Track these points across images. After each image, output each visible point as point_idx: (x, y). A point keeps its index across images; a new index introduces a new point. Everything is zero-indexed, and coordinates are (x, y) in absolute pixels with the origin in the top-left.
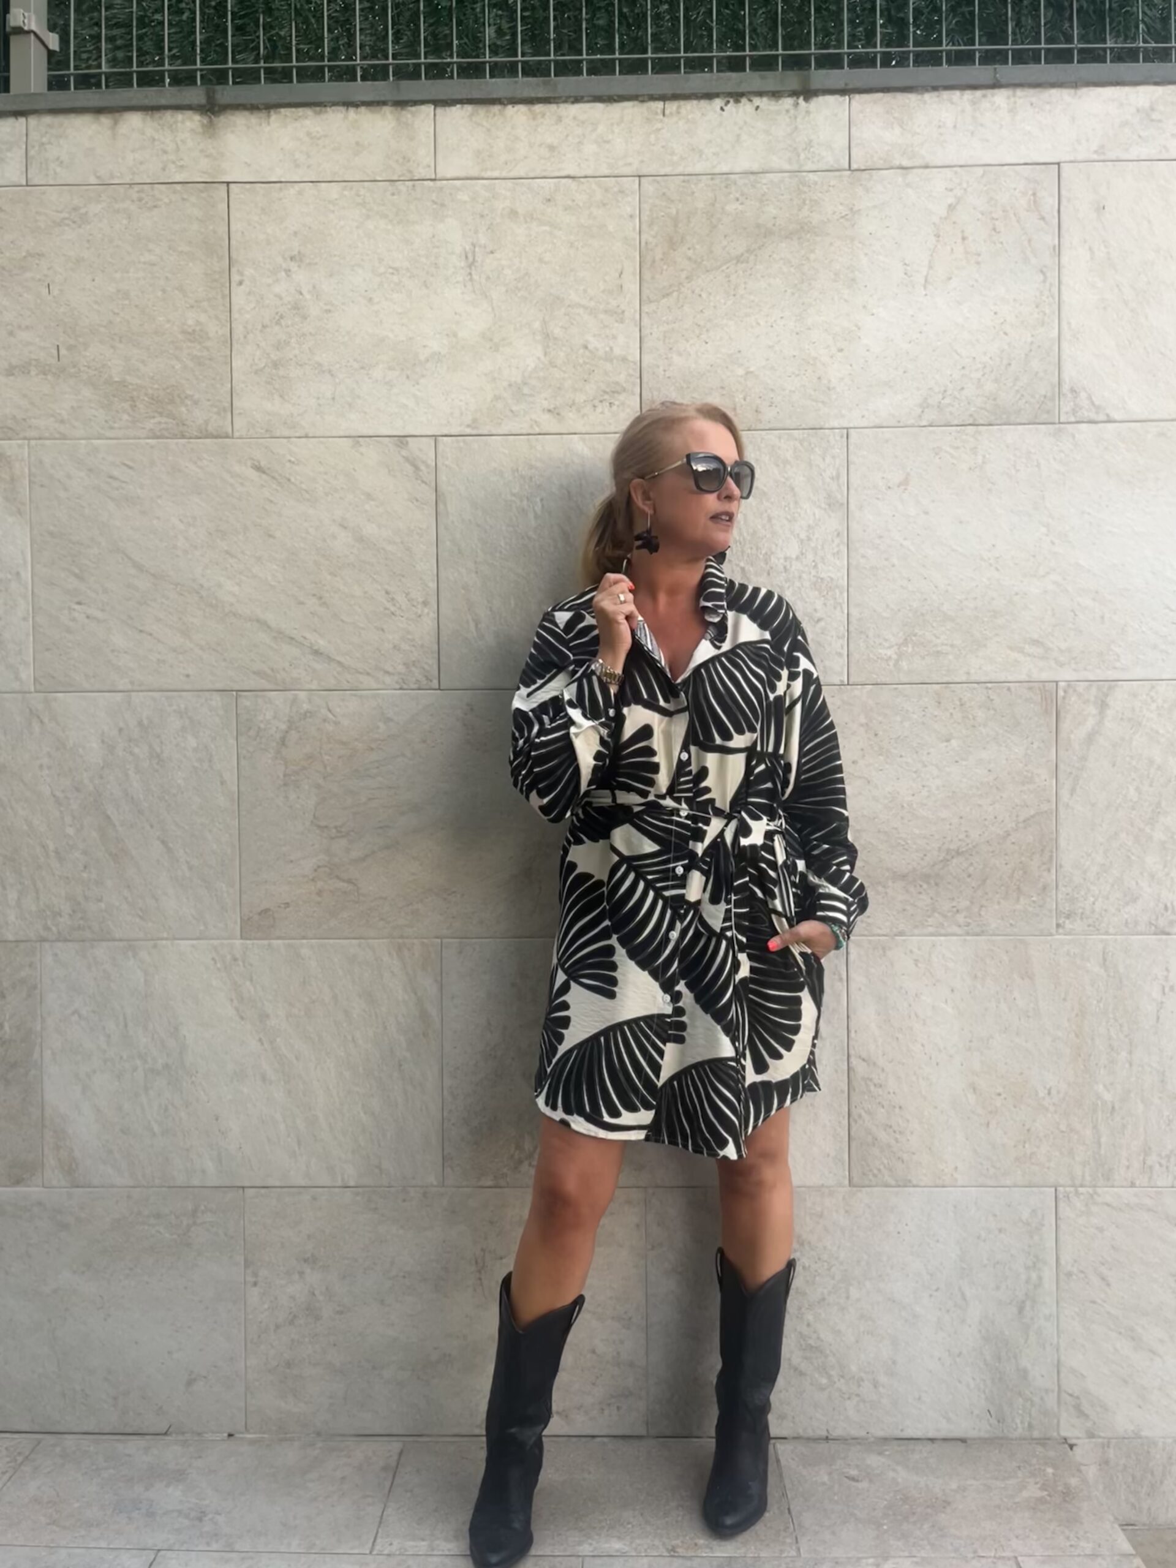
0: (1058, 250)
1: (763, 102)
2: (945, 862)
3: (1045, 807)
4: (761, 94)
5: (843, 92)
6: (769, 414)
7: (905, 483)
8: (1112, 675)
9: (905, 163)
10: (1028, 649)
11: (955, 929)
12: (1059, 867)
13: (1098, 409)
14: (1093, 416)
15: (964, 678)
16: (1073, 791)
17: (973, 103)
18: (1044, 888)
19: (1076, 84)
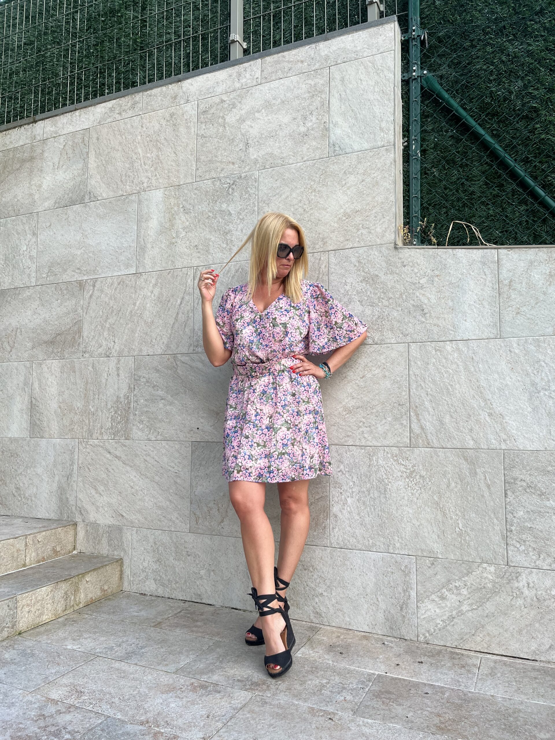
0: (87, 153)
1: (26, 126)
2: (56, 337)
3: (80, 319)
4: (25, 124)
5: (42, 120)
6: (21, 211)
7: (50, 226)
8: (96, 276)
9: (55, 136)
10: (77, 271)
11: (57, 358)
12: (83, 337)
13: (95, 197)
14: (94, 200)
15: (61, 281)
16: (86, 313)
17: (71, 116)
18: (79, 343)
19: (95, 105)
